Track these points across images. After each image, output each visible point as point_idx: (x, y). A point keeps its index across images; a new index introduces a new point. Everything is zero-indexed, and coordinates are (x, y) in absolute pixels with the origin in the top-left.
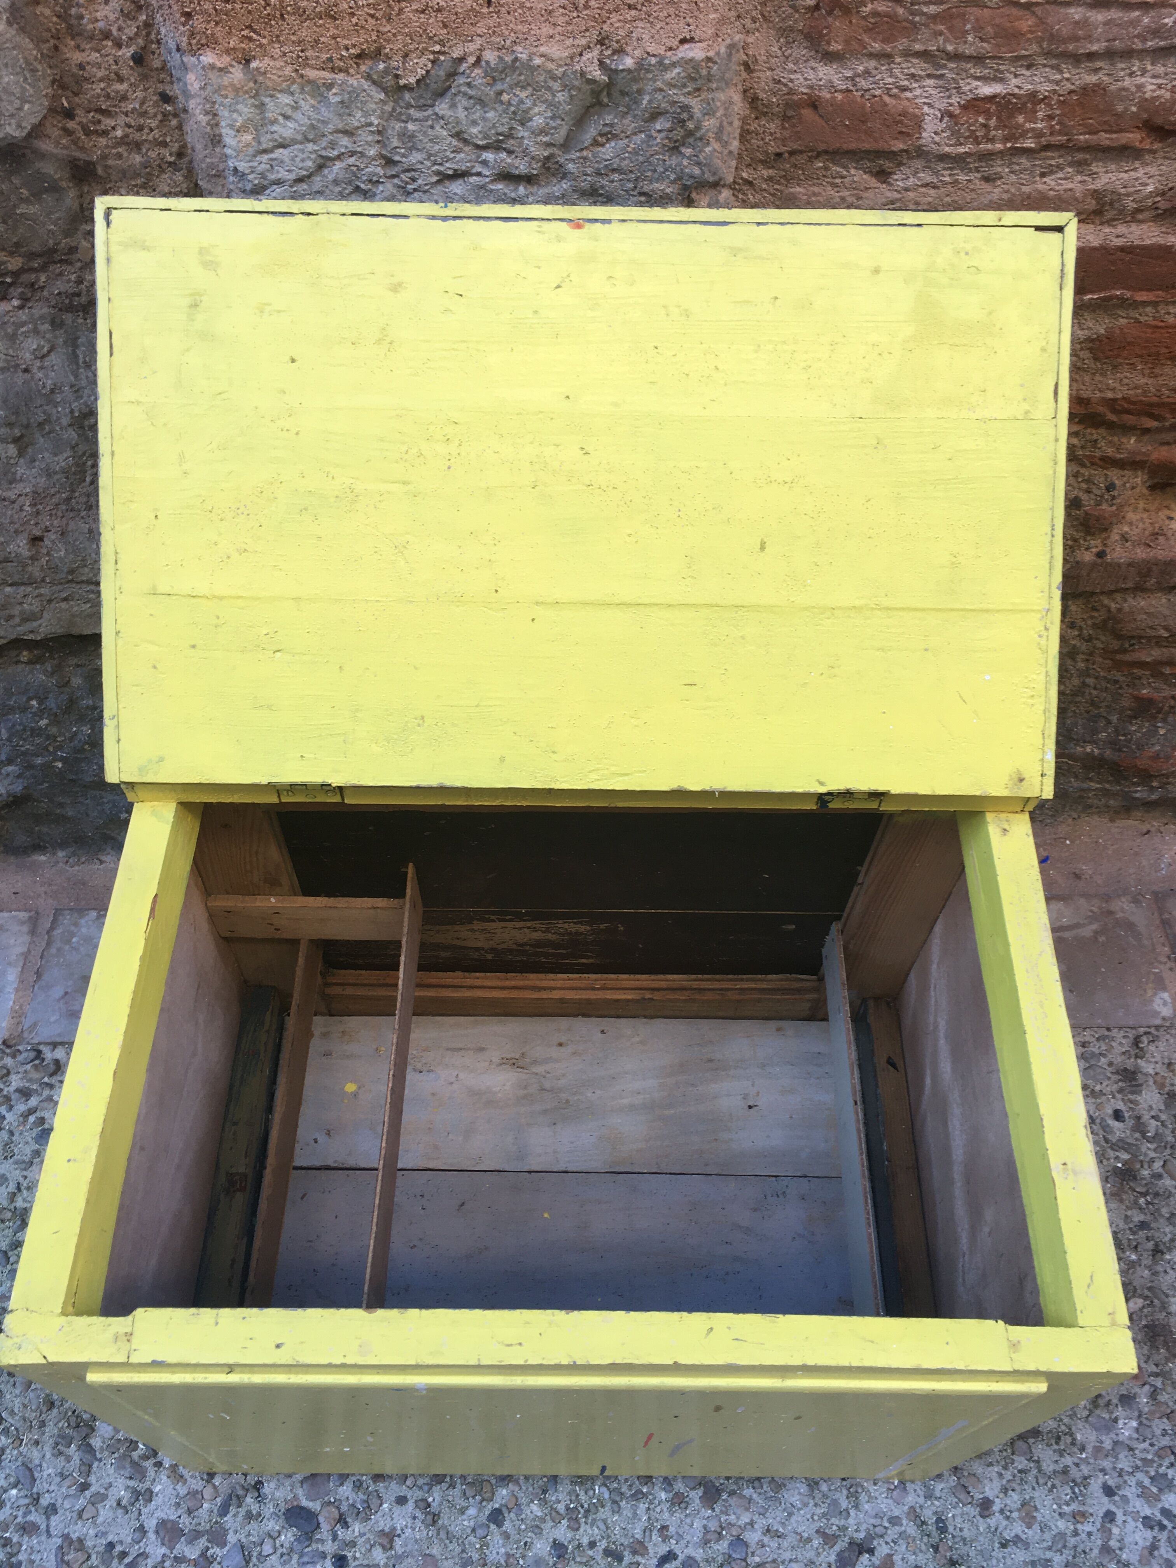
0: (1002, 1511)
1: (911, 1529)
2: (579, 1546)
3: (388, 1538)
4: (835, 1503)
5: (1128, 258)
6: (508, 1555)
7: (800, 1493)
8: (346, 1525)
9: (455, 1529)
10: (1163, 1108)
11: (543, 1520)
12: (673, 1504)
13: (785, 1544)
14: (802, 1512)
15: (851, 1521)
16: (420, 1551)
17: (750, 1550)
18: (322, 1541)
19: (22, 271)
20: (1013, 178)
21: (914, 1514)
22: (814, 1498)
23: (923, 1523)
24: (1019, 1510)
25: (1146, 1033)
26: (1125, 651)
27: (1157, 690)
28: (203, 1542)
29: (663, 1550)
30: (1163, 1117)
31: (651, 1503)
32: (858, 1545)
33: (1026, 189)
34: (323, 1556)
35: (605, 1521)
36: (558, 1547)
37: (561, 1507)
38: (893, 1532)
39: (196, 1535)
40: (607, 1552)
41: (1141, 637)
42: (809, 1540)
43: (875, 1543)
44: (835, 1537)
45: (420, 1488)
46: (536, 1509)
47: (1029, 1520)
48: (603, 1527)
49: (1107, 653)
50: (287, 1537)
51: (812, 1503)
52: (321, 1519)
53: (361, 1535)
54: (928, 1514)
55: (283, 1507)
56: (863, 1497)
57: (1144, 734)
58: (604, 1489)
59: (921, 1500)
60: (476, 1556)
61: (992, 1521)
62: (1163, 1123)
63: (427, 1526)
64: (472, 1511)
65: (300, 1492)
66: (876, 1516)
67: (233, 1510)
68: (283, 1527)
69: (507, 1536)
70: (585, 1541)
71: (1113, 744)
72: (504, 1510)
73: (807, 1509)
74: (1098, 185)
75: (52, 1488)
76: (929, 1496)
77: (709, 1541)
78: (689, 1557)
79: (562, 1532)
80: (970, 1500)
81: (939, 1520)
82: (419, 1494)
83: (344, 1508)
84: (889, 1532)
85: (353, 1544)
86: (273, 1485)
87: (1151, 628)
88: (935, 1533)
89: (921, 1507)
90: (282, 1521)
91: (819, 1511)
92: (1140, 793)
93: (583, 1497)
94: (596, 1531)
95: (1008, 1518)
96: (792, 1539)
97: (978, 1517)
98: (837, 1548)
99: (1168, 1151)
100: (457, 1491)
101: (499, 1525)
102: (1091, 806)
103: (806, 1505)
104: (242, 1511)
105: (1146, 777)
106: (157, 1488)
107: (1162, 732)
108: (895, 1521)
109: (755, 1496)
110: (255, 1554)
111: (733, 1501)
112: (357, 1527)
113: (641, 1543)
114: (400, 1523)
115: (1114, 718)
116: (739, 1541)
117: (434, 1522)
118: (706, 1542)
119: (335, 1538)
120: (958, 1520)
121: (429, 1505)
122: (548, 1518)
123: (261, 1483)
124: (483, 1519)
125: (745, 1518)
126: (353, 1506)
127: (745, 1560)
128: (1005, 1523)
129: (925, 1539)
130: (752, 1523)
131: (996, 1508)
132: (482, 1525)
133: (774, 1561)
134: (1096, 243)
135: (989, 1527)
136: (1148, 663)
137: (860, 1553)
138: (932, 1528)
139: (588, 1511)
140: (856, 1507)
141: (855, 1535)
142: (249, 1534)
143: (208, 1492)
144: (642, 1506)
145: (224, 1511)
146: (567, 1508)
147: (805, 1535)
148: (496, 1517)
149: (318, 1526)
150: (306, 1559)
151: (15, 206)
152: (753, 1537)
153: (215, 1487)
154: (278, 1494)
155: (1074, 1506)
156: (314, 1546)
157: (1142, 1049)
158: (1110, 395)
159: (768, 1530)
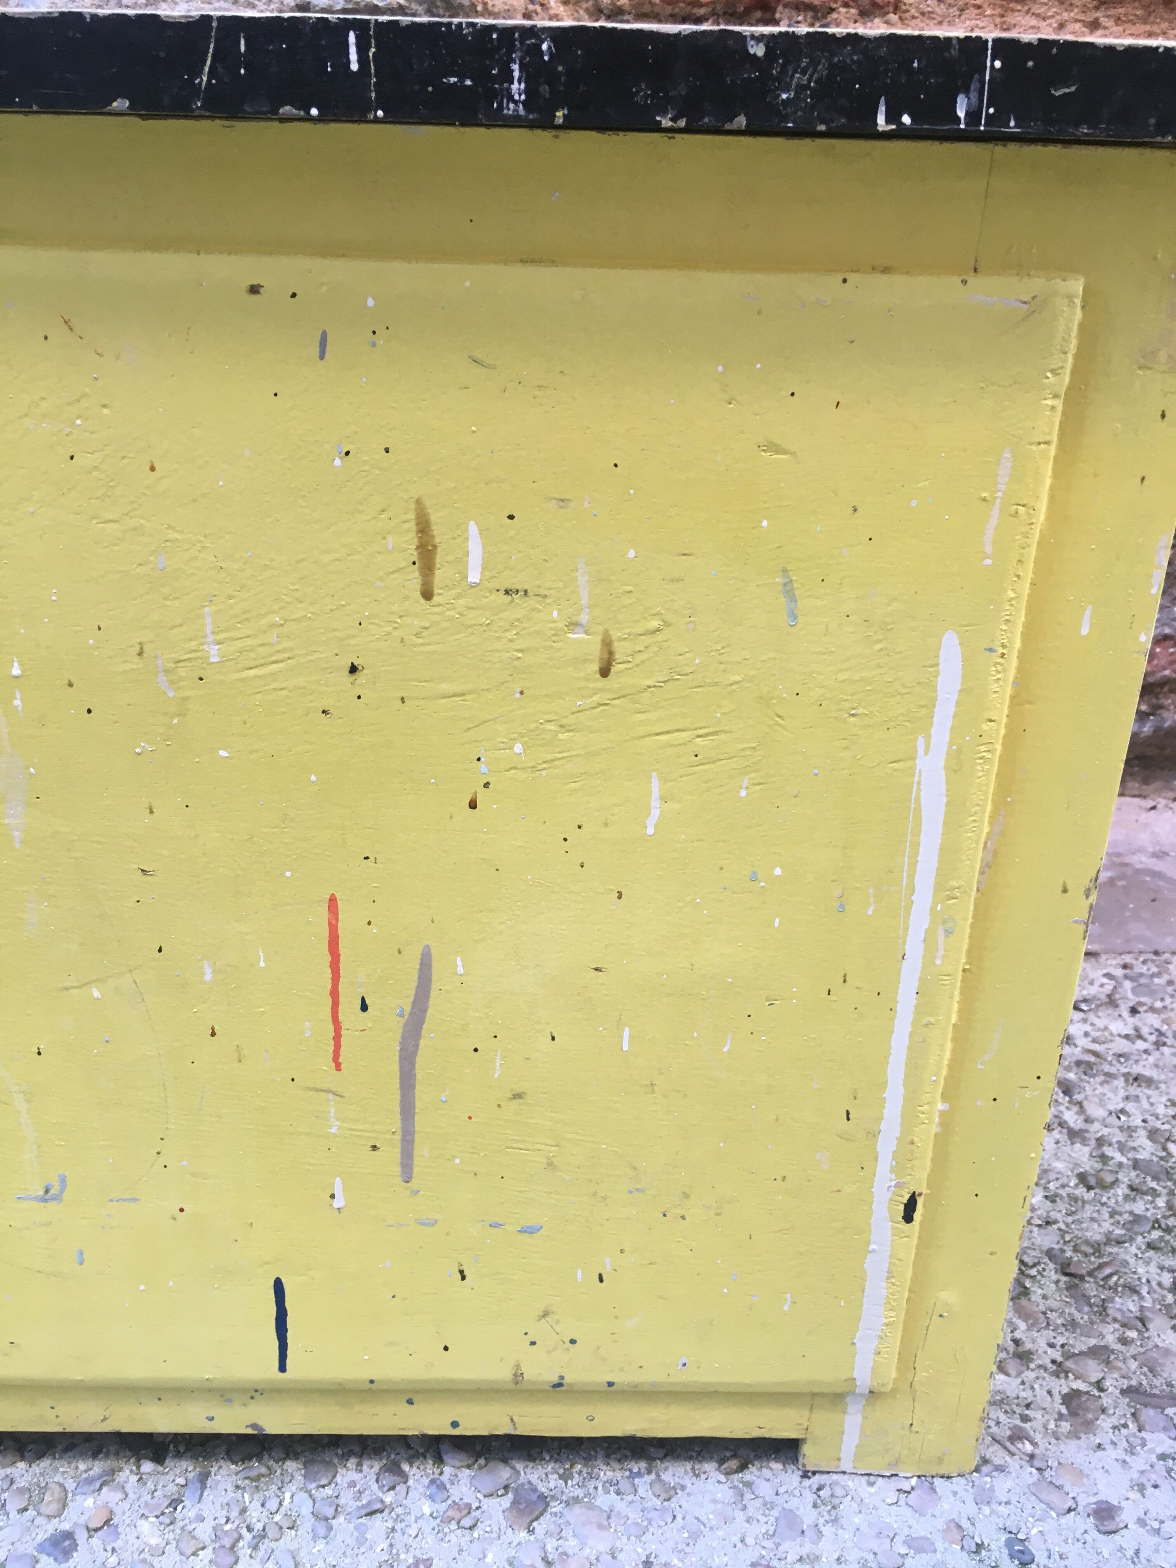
4: (790, 1518)
7: (715, 1501)
14: (720, 1533)
22: (745, 1508)
23: (979, 1547)
31: (398, 1519)
37: (204, 1530)
46: (148, 1531)
51: (740, 1516)
56: (847, 1507)
59: (970, 1509)
76: (984, 1498)
80: (1070, 1505)
120: (1054, 1540)
122: (171, 1548)
131: (1128, 1517)
144: (379, 1524)
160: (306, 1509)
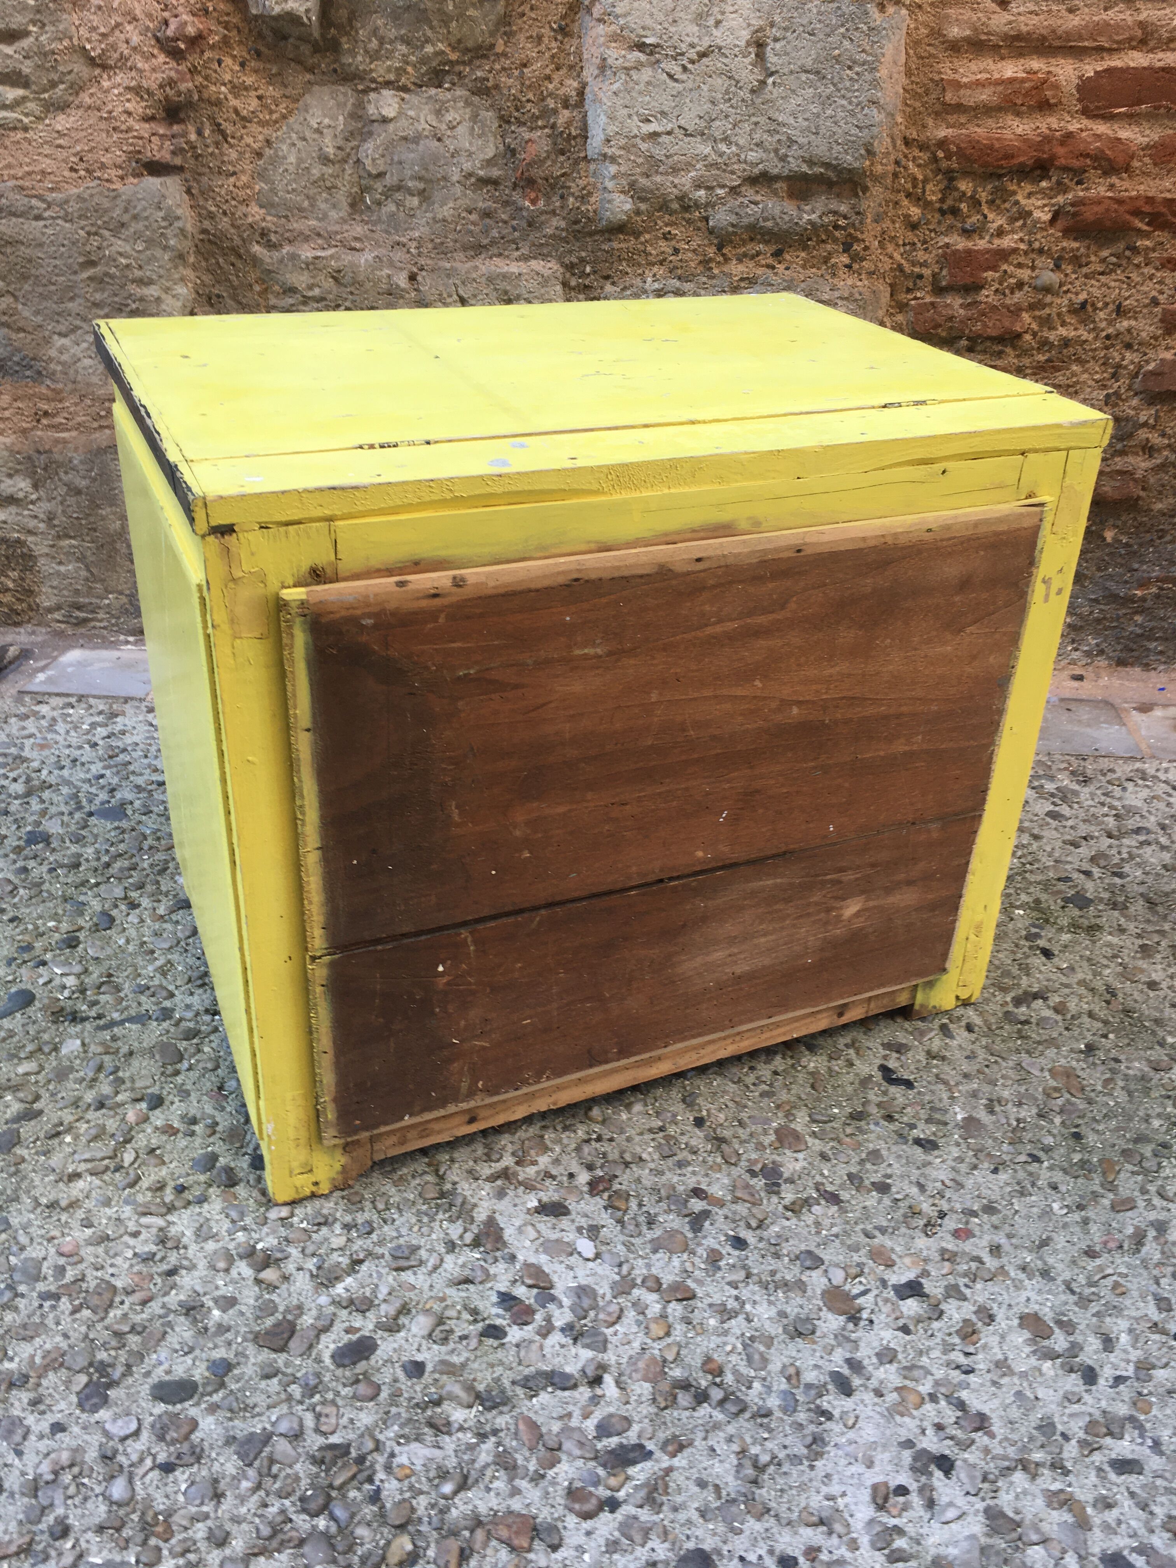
1: (1083, 991)
5: (1167, 76)
19: (458, 62)
20: (1086, 10)
32: (1032, 995)
33: (1095, 18)
54: (1099, 984)
74: (1142, 17)
108: (1066, 985)
134: (1146, 64)
151: (467, 9)
158: (1168, 196)
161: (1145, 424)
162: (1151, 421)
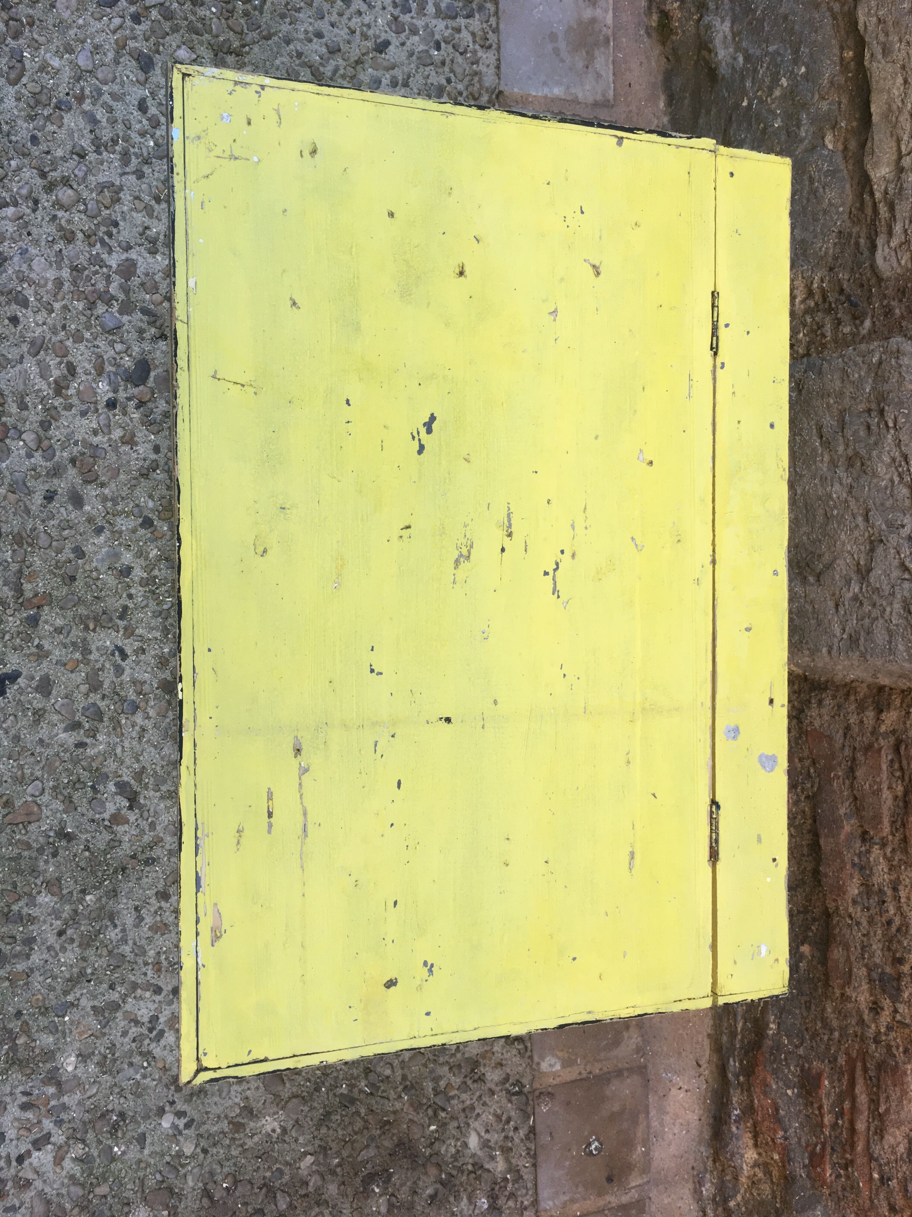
0: (160, 908)
1: (147, 839)
2: (129, 587)
3: (130, 440)
4: (165, 782)
6: (120, 532)
7: (170, 754)
8: (138, 407)
9: (137, 492)
10: (466, 1056)
11: (146, 558)
12: (160, 658)
13: (135, 743)
14: (157, 756)
15: (152, 793)
16: (122, 465)
17: (130, 716)
18: (126, 389)
21: (157, 841)
22: (167, 765)
23: (152, 848)
24: (162, 921)
25: (526, 1047)
26: (865, 1070)
27: (828, 1095)
28: (122, 296)
29: (128, 651)
30: (459, 1055)
31: (161, 641)
32: (135, 798)
34: (115, 391)
35: (147, 606)
36: (127, 571)
37: (156, 572)
38: (144, 824)
39: (126, 291)
40: (125, 608)
41: (878, 1087)
42: (138, 761)
43: (137, 811)
44: (140, 781)
45: (166, 463)
46: (154, 553)
47: (154, 929)
48: (143, 604)
49: (864, 1055)
50: (127, 362)
51: (164, 763)
52: (141, 388)
53: (131, 419)
55: (149, 357)
56: (168, 803)
57: (786, 1076)
58: (169, 605)
59: (168, 847)
60: (119, 508)
61: (153, 901)
62: (453, 1055)
63: (139, 470)
64: (151, 504)
65: (160, 370)
66: (156, 812)
67: (145, 318)
68: (135, 359)
69: (134, 531)
70: (133, 591)
71: (778, 1047)
72: (153, 528)
73: (159, 759)
75: (156, 174)
76: (170, 853)
77: (135, 686)
78: (123, 670)
79: (138, 573)
80: (168, 884)
81: (154, 860)
82: (162, 462)
83: (150, 405)
84: (145, 822)
85: (125, 414)
86: (164, 348)
87: (888, 1097)
88: (144, 857)
89: (163, 847)
90: (139, 357)
91: (158, 769)
92: (734, 1064)
93: (163, 589)
94: (140, 599)
95: (156, 912)
96: (138, 748)
97: (156, 890)
98: (133, 782)
99: (431, 1057)
100: (165, 492)
101: (142, 525)
102: (721, 1019)
103: (162, 759)
104: (144, 326)
105: (749, 1071)
106: (159, 258)
107: (789, 1092)
108: (153, 826)
109: (168, 720)
110: (114, 338)
111: (164, 704)
112: (136, 416)
113: (132, 634)
114: (141, 449)
115: (801, 1051)
116: (135, 708)
117: (142, 475)
118: (134, 682)
119: (129, 399)
120: (154, 875)
121: (154, 471)
122: (148, 562)
123: (166, 339)
124: (146, 513)
125: (152, 712)
126: (152, 412)
127: (123, 712)
128: (152, 910)
129: (140, 849)
130: (148, 718)
131: (163, 904)
132: (141, 512)
133: (123, 734)
135: (150, 898)
136: (854, 1090)
137: (129, 800)
138: (148, 854)
139: (153, 592)
140: (162, 798)
141: (142, 796)
142: (128, 332)
143: (157, 297)
144: (158, 634)
145: (145, 311)
146: (155, 577)
147: (141, 758)
148: (147, 523)
149: (137, 386)
150: (112, 377)
152: (139, 718)
153: (162, 303)
154: (158, 353)
155: (165, 963)
156: (122, 383)
157: (513, 1043)
159: (144, 730)
160: (165, 607)
161: (896, 1011)
162: (898, 1017)
